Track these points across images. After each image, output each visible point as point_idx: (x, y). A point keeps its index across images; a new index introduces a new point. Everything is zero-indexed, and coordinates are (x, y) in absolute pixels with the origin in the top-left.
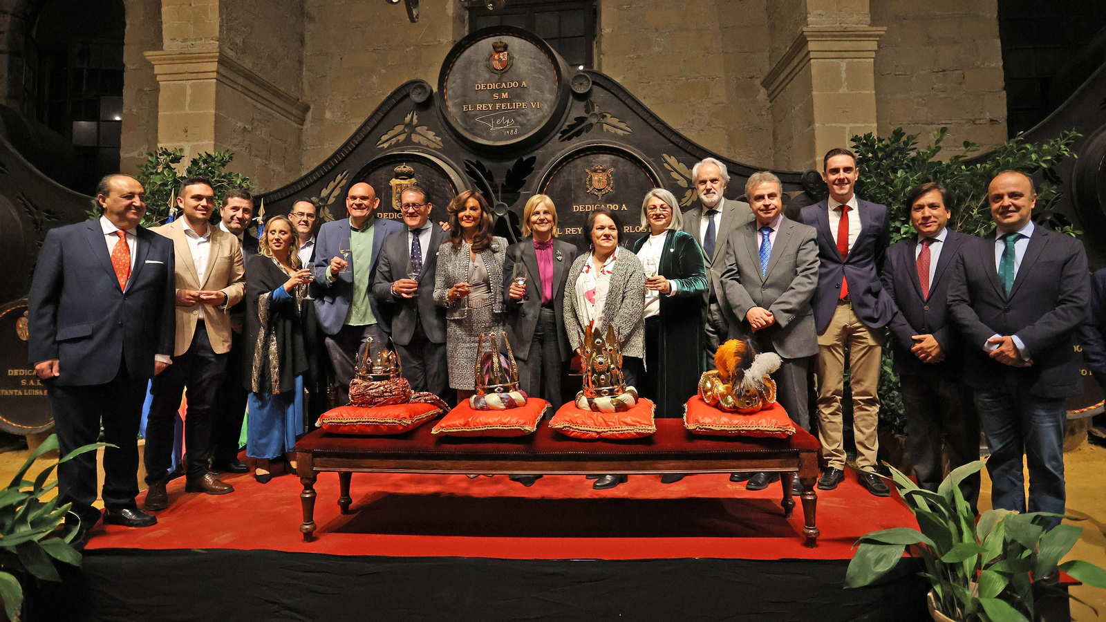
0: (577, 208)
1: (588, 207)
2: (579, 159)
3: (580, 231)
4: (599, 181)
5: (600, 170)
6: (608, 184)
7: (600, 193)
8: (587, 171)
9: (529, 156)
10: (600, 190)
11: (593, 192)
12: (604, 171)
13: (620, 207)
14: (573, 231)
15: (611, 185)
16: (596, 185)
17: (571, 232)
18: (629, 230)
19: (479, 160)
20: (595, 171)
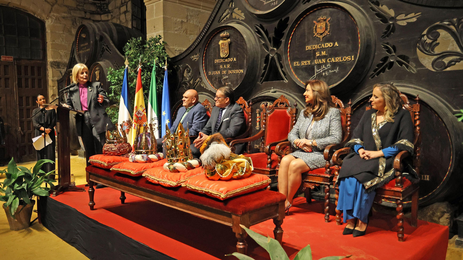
0: (308, 48)
1: (314, 46)
2: (310, 15)
3: (309, 62)
4: (321, 28)
5: (322, 20)
6: (326, 29)
7: (321, 37)
8: (314, 22)
9: (286, 17)
10: (321, 34)
11: (317, 35)
12: (325, 20)
13: (334, 45)
14: (305, 63)
15: (328, 30)
16: (319, 31)
17: (304, 64)
18: (339, 60)
19: (261, 24)
20: (319, 22)
